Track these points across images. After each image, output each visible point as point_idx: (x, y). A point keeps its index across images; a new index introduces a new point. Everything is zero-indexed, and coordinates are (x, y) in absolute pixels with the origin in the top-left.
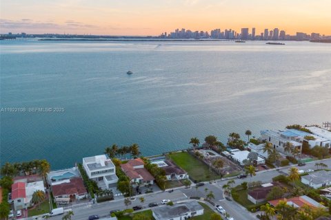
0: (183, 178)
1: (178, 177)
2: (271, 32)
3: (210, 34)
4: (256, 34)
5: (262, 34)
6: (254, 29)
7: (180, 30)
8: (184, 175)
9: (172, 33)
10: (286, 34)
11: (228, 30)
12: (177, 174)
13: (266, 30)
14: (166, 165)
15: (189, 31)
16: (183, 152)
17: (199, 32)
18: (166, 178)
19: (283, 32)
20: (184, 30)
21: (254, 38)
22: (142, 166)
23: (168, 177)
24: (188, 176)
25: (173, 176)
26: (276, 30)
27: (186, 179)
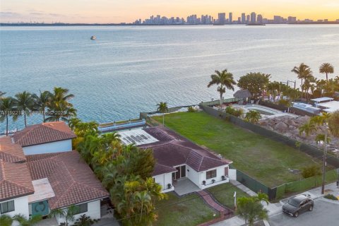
0: (218, 180)
1: (200, 179)
2: (248, 16)
3: (186, 20)
4: (233, 19)
5: (239, 18)
6: (231, 14)
7: (155, 16)
8: (220, 171)
9: (147, 20)
10: (264, 18)
11: (205, 15)
12: (198, 168)
13: (243, 15)
14: (152, 140)
15: (164, 17)
16: (191, 110)
17: (175, 18)
18: (154, 190)
19: (260, 16)
20: (159, 16)
21: (231, 22)
22: (65, 146)
23: (164, 181)
24: (233, 174)
25: (179, 176)
26: (253, 14)
27: (229, 186)
